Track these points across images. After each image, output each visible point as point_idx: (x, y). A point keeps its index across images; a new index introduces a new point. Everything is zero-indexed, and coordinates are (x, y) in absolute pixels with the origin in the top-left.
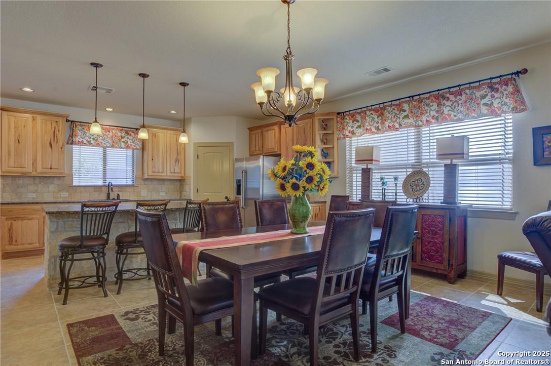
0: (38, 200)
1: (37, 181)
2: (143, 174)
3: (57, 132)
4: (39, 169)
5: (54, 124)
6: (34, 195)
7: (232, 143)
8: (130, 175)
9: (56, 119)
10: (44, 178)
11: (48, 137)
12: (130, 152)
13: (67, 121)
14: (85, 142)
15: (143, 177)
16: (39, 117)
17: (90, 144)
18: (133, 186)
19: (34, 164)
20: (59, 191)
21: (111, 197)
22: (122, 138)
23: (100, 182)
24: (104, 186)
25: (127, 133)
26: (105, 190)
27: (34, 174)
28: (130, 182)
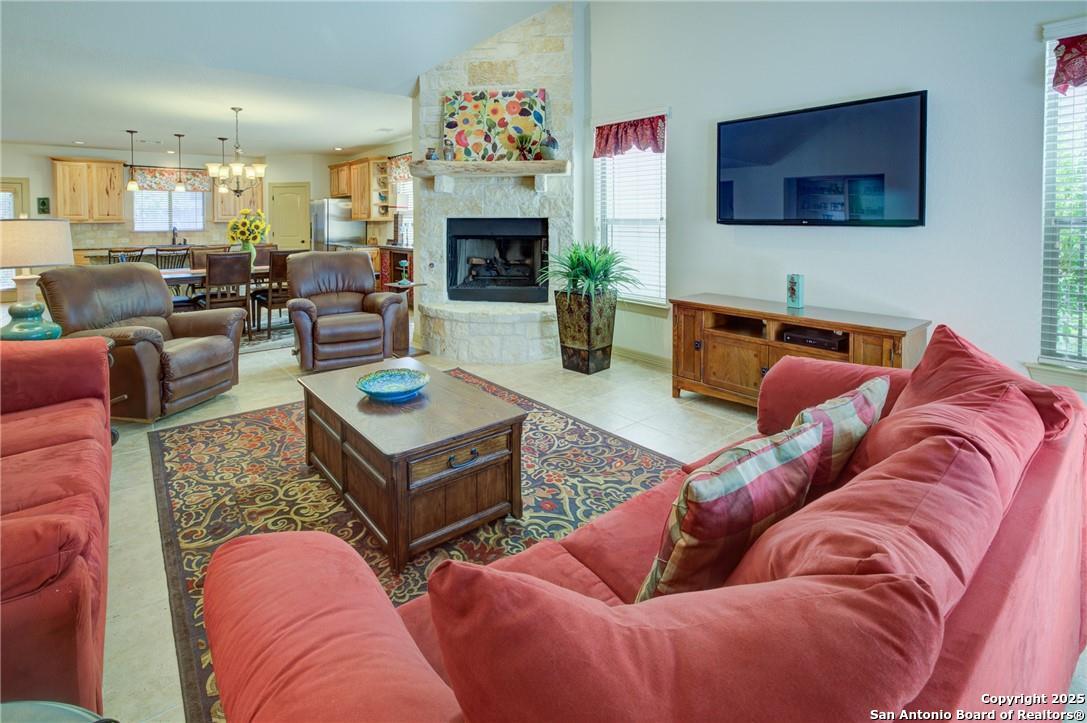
0: (96, 247)
1: (95, 228)
2: (214, 217)
3: (113, 178)
4: (96, 216)
5: (110, 171)
6: (92, 242)
7: (308, 183)
8: (200, 219)
9: (112, 165)
10: (103, 225)
11: (105, 184)
12: (200, 194)
13: (125, 165)
14: (146, 186)
15: (213, 222)
16: (94, 166)
17: (151, 187)
18: (203, 230)
19: (90, 211)
20: (119, 237)
21: (177, 243)
22: (188, 180)
23: (165, 227)
24: (169, 231)
25: (194, 175)
26: (171, 235)
27: (91, 221)
28: (200, 226)
